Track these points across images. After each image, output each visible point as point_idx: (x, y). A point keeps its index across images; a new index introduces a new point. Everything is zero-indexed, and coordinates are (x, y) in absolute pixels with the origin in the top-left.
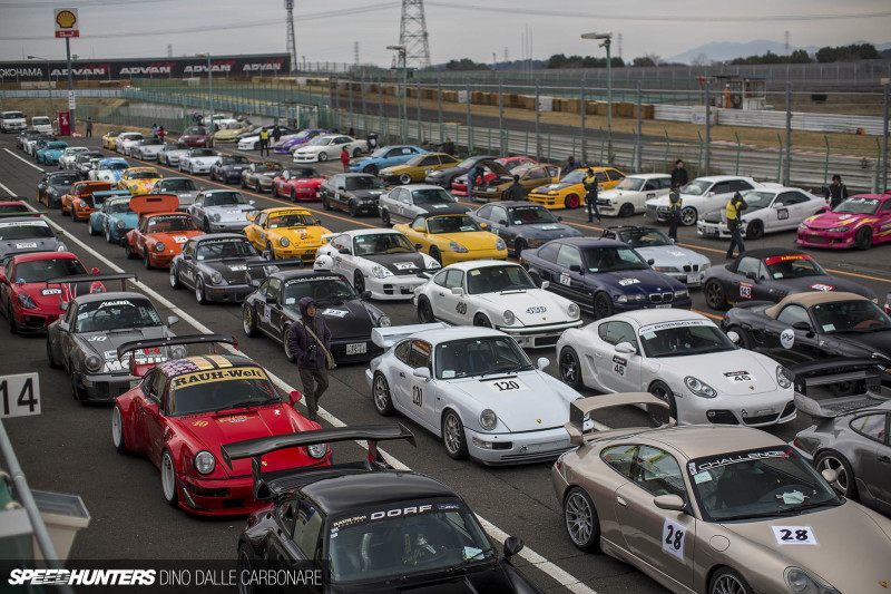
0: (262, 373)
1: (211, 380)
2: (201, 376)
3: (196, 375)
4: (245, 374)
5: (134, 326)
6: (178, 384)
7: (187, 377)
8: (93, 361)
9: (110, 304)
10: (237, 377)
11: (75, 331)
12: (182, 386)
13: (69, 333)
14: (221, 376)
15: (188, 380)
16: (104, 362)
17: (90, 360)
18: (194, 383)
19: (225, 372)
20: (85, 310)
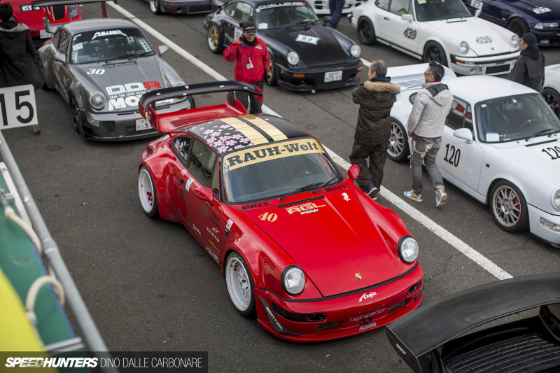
0: (318, 146)
1: (268, 158)
2: (257, 152)
3: (251, 151)
4: (302, 147)
5: (129, 57)
6: (232, 164)
7: (242, 154)
8: (98, 99)
9: (103, 34)
10: (295, 153)
11: (71, 62)
12: (238, 166)
13: (65, 64)
14: (278, 153)
15: (242, 158)
16: (107, 98)
17: (94, 98)
18: (250, 162)
19: (281, 146)
20: (79, 41)
